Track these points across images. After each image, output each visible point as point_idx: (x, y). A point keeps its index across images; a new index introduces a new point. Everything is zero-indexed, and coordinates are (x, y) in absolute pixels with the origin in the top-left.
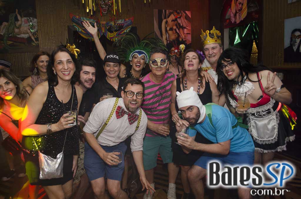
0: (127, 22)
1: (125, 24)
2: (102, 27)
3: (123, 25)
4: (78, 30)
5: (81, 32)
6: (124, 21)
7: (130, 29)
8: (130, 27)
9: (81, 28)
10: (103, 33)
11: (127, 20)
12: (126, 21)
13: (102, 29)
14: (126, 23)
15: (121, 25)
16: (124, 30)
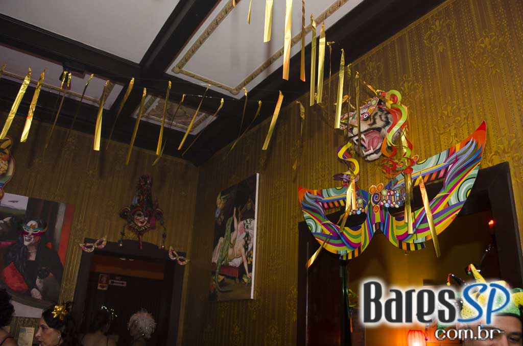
0: (457, 160)
1: (452, 170)
2: (373, 204)
3: (442, 173)
4: (314, 231)
5: (323, 234)
6: (448, 157)
7: (471, 183)
8: (474, 172)
9: (320, 222)
10: (376, 224)
11: (458, 146)
12: (454, 156)
13: (375, 210)
14: (454, 163)
15: (434, 176)
16: (446, 196)
